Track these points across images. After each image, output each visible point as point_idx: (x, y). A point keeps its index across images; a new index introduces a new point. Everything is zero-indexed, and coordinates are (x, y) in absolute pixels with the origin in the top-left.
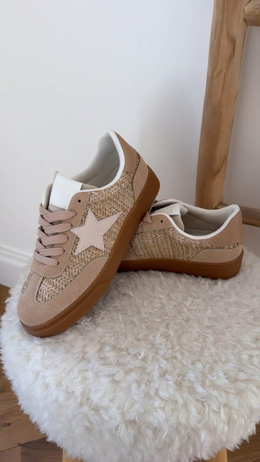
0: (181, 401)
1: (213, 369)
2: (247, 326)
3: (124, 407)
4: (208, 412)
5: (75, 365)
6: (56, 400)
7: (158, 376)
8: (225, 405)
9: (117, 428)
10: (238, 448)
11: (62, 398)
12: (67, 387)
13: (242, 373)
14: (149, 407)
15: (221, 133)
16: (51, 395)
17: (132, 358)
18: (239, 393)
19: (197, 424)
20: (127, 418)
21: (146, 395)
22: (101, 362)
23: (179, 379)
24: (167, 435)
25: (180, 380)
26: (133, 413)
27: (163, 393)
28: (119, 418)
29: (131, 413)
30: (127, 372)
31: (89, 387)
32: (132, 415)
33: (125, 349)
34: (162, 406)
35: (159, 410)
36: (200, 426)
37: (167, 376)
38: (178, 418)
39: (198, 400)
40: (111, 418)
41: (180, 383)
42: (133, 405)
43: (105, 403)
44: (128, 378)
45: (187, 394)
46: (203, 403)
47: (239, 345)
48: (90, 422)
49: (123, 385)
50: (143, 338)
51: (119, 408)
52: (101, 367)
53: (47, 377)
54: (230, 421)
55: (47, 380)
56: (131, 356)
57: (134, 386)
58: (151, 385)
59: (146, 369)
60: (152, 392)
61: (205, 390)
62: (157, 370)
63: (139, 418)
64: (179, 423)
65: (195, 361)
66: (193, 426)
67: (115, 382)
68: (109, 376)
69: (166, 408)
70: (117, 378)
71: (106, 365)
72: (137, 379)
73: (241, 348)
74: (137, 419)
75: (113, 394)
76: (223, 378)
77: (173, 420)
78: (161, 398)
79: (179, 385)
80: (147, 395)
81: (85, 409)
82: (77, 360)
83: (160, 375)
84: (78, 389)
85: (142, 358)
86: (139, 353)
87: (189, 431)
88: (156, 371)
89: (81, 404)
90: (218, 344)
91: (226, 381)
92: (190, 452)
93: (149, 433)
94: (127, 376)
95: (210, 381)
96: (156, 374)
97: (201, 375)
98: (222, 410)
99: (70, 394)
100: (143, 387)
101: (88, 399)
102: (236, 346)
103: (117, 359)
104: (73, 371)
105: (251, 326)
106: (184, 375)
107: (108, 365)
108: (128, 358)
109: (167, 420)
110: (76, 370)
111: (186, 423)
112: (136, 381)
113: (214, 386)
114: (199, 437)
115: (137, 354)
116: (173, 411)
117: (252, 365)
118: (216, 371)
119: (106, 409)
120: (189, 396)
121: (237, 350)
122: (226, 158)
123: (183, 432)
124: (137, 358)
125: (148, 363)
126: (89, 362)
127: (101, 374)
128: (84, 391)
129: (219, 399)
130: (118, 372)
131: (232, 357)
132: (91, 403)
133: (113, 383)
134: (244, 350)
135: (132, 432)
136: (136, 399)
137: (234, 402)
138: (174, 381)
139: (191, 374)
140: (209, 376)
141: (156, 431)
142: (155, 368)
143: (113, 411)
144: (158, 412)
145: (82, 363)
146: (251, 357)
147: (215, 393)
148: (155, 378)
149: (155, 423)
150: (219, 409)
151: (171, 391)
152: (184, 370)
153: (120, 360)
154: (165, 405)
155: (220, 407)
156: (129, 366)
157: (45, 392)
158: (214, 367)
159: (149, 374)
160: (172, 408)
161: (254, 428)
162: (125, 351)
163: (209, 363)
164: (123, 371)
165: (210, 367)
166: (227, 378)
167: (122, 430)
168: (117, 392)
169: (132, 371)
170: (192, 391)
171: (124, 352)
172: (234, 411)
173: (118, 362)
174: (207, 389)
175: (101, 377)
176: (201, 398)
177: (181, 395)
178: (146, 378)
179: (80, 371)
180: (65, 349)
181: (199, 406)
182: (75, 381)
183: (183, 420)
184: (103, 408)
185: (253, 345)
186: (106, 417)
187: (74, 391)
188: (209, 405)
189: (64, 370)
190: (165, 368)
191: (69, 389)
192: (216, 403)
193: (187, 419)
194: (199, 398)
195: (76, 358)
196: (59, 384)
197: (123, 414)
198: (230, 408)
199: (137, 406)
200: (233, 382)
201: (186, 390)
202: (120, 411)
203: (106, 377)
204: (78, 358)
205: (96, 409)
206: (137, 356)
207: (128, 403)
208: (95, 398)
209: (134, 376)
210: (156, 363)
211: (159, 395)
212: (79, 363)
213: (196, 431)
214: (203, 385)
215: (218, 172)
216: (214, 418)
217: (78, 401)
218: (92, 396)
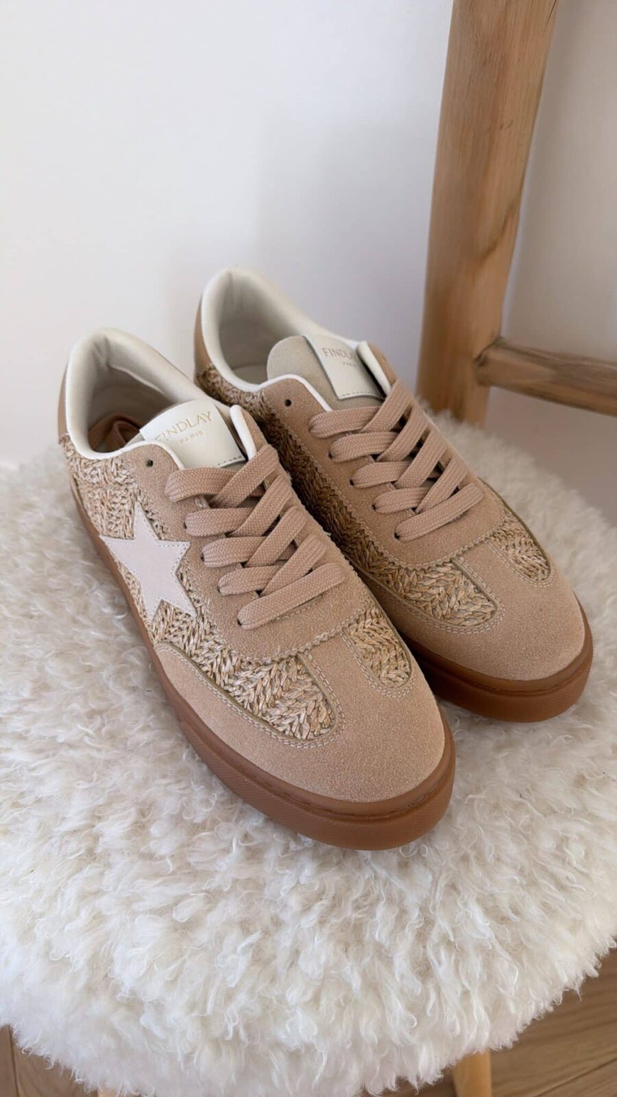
2: (554, 738)
3: (205, 1002)
5: (68, 878)
9: (188, 1058)
11: (34, 972)
12: (49, 944)
14: (275, 1002)
15: (502, 127)
16: (7, 962)
19: (408, 1037)
20: (216, 1032)
22: (140, 867)
25: (359, 920)
26: (231, 1021)
27: (308, 966)
28: (193, 1031)
29: (226, 1020)
30: (213, 897)
31: (108, 944)
32: (229, 1026)
33: (208, 823)
34: (311, 997)
35: (300, 1011)
36: (414, 1040)
38: (356, 1027)
40: (171, 1032)
42: (229, 996)
43: (154, 990)
44: (214, 915)
49: (202, 936)
51: (192, 1006)
52: (139, 881)
57: (232, 936)
58: (279, 935)
59: (264, 886)
60: (281, 961)
63: (248, 1031)
64: (358, 1041)
66: (398, 1042)
67: (177, 929)
68: (161, 911)
69: (324, 1002)
70: (181, 915)
71: (154, 877)
72: (241, 918)
74: (242, 1033)
75: (173, 967)
77: (342, 1033)
78: (305, 977)
79: (353, 933)
81: (100, 1006)
84: (79, 951)
87: (386, 1053)
89: (90, 990)
90: (470, 796)
94: (212, 909)
99: (57, 965)
101: (108, 976)
102: (522, 805)
104: (63, 894)
106: (372, 908)
107: (160, 876)
109: (325, 1034)
110: (71, 892)
111: (376, 1037)
112: (240, 922)
116: (341, 1008)
121: (524, 819)
122: (513, 208)
123: (370, 1055)
126: (108, 865)
127: (138, 906)
128: (97, 954)
130: (186, 896)
132: (116, 989)
133: (172, 931)
134: (545, 816)
135: (230, 1062)
141: (297, 1057)
143: (176, 1013)
144: (298, 1016)
148: (288, 915)
149: (294, 1043)
153: (192, 859)
154: (320, 993)
156: (217, 879)
159: (272, 902)
160: (338, 1001)
164: (202, 895)
167: (205, 1057)
168: (186, 958)
171: (206, 833)
175: (140, 916)
178: (267, 912)
179: (84, 896)
180: (41, 829)
182: (68, 927)
183: (369, 1031)
184: (151, 1003)
186: (158, 1031)
187: (67, 956)
189: (39, 892)
191: (54, 951)
193: (382, 1026)
196: (26, 934)
197: (205, 1022)
199: (242, 998)
202: (195, 1014)
205: (134, 1005)
208: (127, 974)
209: (230, 909)
213: (405, 1049)
215: (490, 250)
216: (455, 1017)
217: (80, 985)
218: (117, 968)
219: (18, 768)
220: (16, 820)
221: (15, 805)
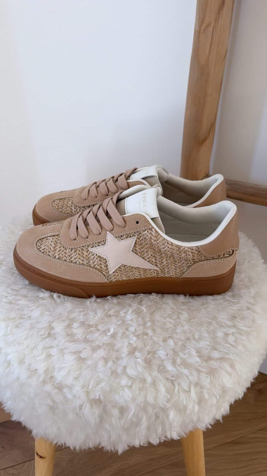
0: (149, 380)
1: (185, 346)
2: (224, 303)
3: (89, 386)
4: (178, 392)
5: (40, 342)
6: (18, 379)
7: (127, 353)
8: (197, 384)
9: (81, 407)
10: (210, 427)
11: (24, 375)
12: (30, 365)
13: (215, 351)
14: (116, 386)
15: (208, 96)
16: (13, 372)
17: (101, 334)
18: (212, 372)
19: (166, 403)
20: (92, 397)
21: (112, 373)
22: (68, 338)
23: (149, 356)
24: (134, 414)
25: (150, 358)
26: (98, 392)
27: (130, 371)
28: (83, 396)
29: (96, 392)
30: (95, 349)
31: (53, 364)
32: (97, 394)
33: (94, 326)
34: (130, 384)
35: (125, 389)
36: (168, 405)
37: (137, 354)
38: (146, 396)
39: (168, 379)
40: (75, 396)
41: (150, 361)
42: (98, 383)
43: (69, 381)
44: (95, 355)
45: (156, 372)
46: (173, 382)
47: (214, 322)
48: (54, 401)
49: (89, 362)
50: (114, 314)
51: (83, 387)
52: (67, 343)
53: (9, 354)
54: (201, 401)
55: (9, 358)
56: (100, 332)
57: (101, 363)
58: (119, 362)
59: (115, 346)
60: (119, 370)
61: (176, 368)
62: (127, 347)
63: (104, 397)
64: (146, 403)
65: (167, 338)
66: (162, 405)
67: (82, 360)
68: (75, 353)
69: (134, 387)
70: (83, 355)
71: (72, 342)
72: (105, 357)
73: (216, 325)
74: (102, 398)
75: (78, 372)
76: (195, 356)
77: (140, 399)
78: (128, 376)
79: (148, 363)
80: (114, 373)
81: (48, 387)
82: (42, 336)
83: (130, 352)
84: (41, 367)
85: (111, 334)
86: (108, 329)
87: (156, 410)
88: (124, 348)
89: (44, 382)
90: (192, 320)
91: (198, 359)
92: (159, 432)
93: (115, 412)
94: (94, 353)
95: (182, 358)
96: (125, 350)
97: (172, 352)
98: (193, 389)
99: (33, 372)
100: (110, 364)
101: (52, 377)
102: (211, 323)
103: (84, 336)
104: (37, 348)
105: (229, 303)
106: (155, 353)
107: (75, 341)
108: (97, 335)
109: (134, 399)
110: (40, 347)
111: (153, 402)
112: (104, 358)
113: (185, 364)
114: (168, 417)
115: (106, 330)
116: (141, 390)
117: (227, 343)
118: (188, 349)
119: (70, 388)
120: (159, 375)
121: (212, 328)
122: (213, 125)
123: (150, 411)
124: (106, 335)
125: (117, 340)
126: (55, 338)
127: (66, 351)
128: (48, 369)
129: (190, 377)
130: (85, 349)
131: (206, 335)
132: (54, 382)
133: (79, 360)
134: (220, 327)
135: (97, 411)
136: (102, 377)
137: (206, 381)
138: (143, 358)
139: (161, 352)
140: (180, 353)
141: (123, 410)
142: (124, 345)
143: (78, 389)
144: (125, 391)
145: (47, 340)
146: (227, 335)
147: (185, 371)
148: (123, 355)
149: (122, 402)
150: (190, 388)
151: (140, 369)
152: (155, 347)
153: (87, 337)
154: (132, 384)
155: (191, 386)
156: (97, 343)
157: (6, 370)
158: (186, 345)
159: (118, 351)
160: (140, 387)
161: (228, 408)
162: (95, 328)
163: (182, 340)
164: (91, 348)
165: (183, 344)
166: (199, 356)
167: (87, 409)
168: (83, 369)
169: (100, 348)
170: (162, 369)
171: (92, 329)
172: (205, 391)
173: (85, 338)
174: (178, 367)
175: (66, 354)
176: (171, 377)
177: (150, 373)
178: (114, 355)
179: (45, 348)
180: (31, 326)
181: (169, 384)
182: (38, 358)
183: (150, 399)
184: (67, 386)
185: (230, 323)
186: (69, 396)
187: (37, 368)
188: (179, 384)
189: (28, 347)
190: (135, 345)
191: (32, 367)
192: (187, 382)
193: (156, 398)
194: (169, 377)
195: (41, 335)
196: (21, 362)
197: (88, 393)
198: (202, 388)
199: (103, 384)
200: (206, 361)
201: (155, 368)
202: (84, 389)
203: (71, 354)
204: (43, 335)
205: (60, 387)
206: (106, 332)
207: (93, 381)
208: (59, 376)
209: (101, 353)
210: (126, 339)
211: (126, 373)
212: (44, 339)
213: (164, 410)
214: (174, 363)
215: (204, 140)
216: (184, 397)
217: (41, 379)
218: (55, 374)
219: (23, 306)
220: (20, 323)
221: (21, 318)
